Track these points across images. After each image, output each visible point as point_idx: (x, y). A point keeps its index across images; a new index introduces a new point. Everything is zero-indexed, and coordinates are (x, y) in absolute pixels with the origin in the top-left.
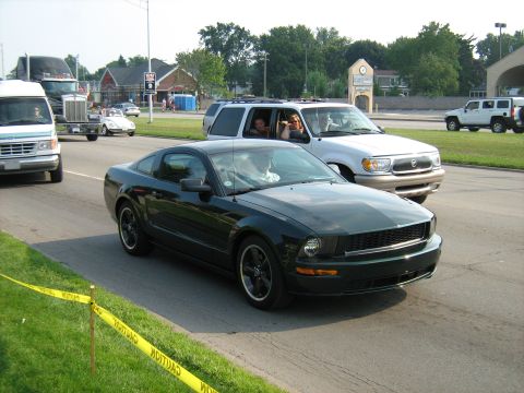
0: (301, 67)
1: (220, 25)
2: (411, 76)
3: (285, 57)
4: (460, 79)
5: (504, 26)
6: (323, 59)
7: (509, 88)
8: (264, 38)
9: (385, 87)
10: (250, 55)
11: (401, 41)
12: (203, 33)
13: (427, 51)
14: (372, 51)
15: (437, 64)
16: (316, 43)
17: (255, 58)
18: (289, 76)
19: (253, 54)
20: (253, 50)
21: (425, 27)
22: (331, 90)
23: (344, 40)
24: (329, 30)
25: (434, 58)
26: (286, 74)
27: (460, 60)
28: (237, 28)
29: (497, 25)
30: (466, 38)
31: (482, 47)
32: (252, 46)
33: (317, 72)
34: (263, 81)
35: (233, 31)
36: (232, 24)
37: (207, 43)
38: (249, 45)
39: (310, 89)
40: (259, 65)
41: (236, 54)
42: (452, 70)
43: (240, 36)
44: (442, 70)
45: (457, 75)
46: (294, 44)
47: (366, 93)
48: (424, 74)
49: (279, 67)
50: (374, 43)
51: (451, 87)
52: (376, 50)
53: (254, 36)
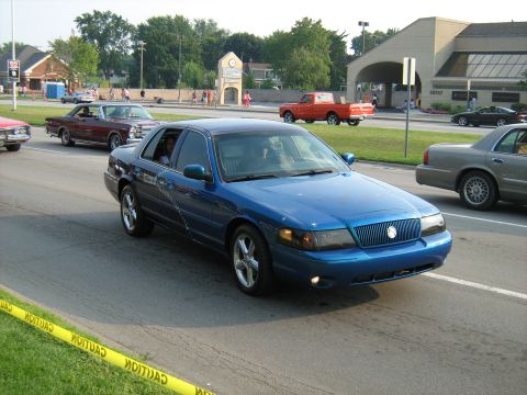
0: (177, 58)
1: (97, 13)
2: (284, 69)
3: (162, 47)
4: (331, 74)
5: (366, 24)
6: (200, 51)
7: (377, 83)
8: (142, 27)
9: (258, 80)
10: (127, 45)
11: (278, 35)
12: (79, 20)
13: (300, 46)
14: (249, 44)
15: (309, 59)
16: (194, 34)
17: (133, 47)
18: (165, 67)
19: (131, 43)
20: (131, 39)
21: (298, 23)
22: (206, 82)
23: (222, 32)
24: (207, 22)
25: (306, 53)
26: (163, 64)
28: (115, 17)
29: (360, 24)
30: (338, 34)
31: (357, 43)
32: (129, 35)
33: (192, 63)
34: (139, 71)
35: (110, 20)
36: (109, 12)
37: (84, 31)
38: (125, 35)
39: (185, 79)
40: (136, 54)
41: (113, 43)
42: (322, 64)
43: (117, 25)
44: (313, 64)
45: (328, 69)
46: (172, 34)
47: (235, 86)
48: (296, 68)
49: (156, 57)
50: (252, 35)
51: (321, 81)
52: (253, 43)
53: (131, 26)
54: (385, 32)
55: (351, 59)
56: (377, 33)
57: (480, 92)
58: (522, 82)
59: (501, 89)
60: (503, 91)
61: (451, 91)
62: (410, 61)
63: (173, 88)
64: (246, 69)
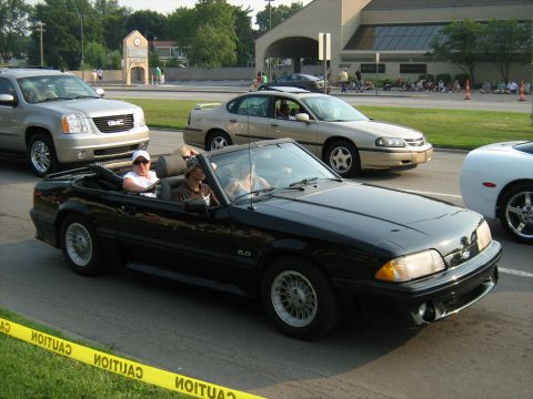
0: (79, 39)
2: (190, 47)
3: (62, 27)
4: (238, 50)
6: (102, 30)
8: (39, 7)
9: (163, 59)
10: (25, 26)
11: (182, 12)
13: (204, 22)
14: (153, 23)
15: (215, 35)
16: (95, 12)
17: (31, 28)
18: (67, 49)
19: (28, 24)
20: (29, 19)
22: (110, 62)
23: (124, 9)
25: (211, 29)
26: (64, 45)
27: (238, 31)
30: (243, 9)
31: (261, 18)
32: (27, 16)
33: (95, 43)
34: (39, 52)
35: (6, 0)
38: (22, 15)
39: (88, 60)
40: (35, 35)
41: (10, 25)
42: (228, 41)
43: (13, 6)
44: (219, 40)
45: (234, 45)
46: (72, 14)
47: (142, 65)
48: (201, 45)
49: (56, 38)
50: (155, 13)
51: (228, 57)
52: (156, 21)
53: (28, 6)
54: (289, 6)
55: (257, 34)
56: (281, 7)
57: (388, 65)
58: (428, 53)
59: (407, 60)
60: (411, 62)
61: (360, 63)
62: (325, 36)
63: (76, 69)
64: (151, 48)
